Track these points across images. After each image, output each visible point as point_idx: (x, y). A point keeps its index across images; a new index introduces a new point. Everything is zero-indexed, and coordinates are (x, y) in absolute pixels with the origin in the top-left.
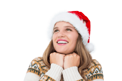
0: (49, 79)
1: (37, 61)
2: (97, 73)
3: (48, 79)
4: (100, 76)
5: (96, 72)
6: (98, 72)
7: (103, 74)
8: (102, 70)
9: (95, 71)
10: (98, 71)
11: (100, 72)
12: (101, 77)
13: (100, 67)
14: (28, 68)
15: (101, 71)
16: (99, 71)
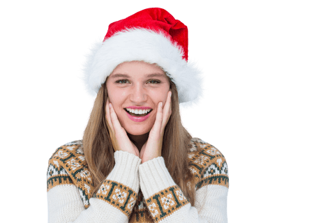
0: (115, 186)
1: (61, 159)
2: (212, 174)
3: (113, 187)
4: (220, 179)
5: (209, 173)
6: (214, 171)
7: (228, 175)
8: (226, 166)
9: (209, 170)
10: (216, 169)
11: (220, 172)
12: (222, 182)
13: (219, 161)
14: (48, 177)
15: (224, 168)
16: (218, 169)
